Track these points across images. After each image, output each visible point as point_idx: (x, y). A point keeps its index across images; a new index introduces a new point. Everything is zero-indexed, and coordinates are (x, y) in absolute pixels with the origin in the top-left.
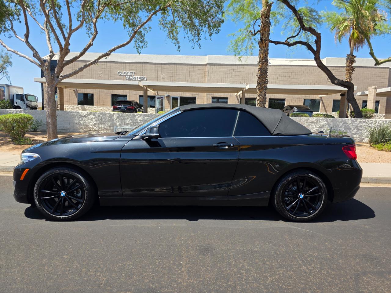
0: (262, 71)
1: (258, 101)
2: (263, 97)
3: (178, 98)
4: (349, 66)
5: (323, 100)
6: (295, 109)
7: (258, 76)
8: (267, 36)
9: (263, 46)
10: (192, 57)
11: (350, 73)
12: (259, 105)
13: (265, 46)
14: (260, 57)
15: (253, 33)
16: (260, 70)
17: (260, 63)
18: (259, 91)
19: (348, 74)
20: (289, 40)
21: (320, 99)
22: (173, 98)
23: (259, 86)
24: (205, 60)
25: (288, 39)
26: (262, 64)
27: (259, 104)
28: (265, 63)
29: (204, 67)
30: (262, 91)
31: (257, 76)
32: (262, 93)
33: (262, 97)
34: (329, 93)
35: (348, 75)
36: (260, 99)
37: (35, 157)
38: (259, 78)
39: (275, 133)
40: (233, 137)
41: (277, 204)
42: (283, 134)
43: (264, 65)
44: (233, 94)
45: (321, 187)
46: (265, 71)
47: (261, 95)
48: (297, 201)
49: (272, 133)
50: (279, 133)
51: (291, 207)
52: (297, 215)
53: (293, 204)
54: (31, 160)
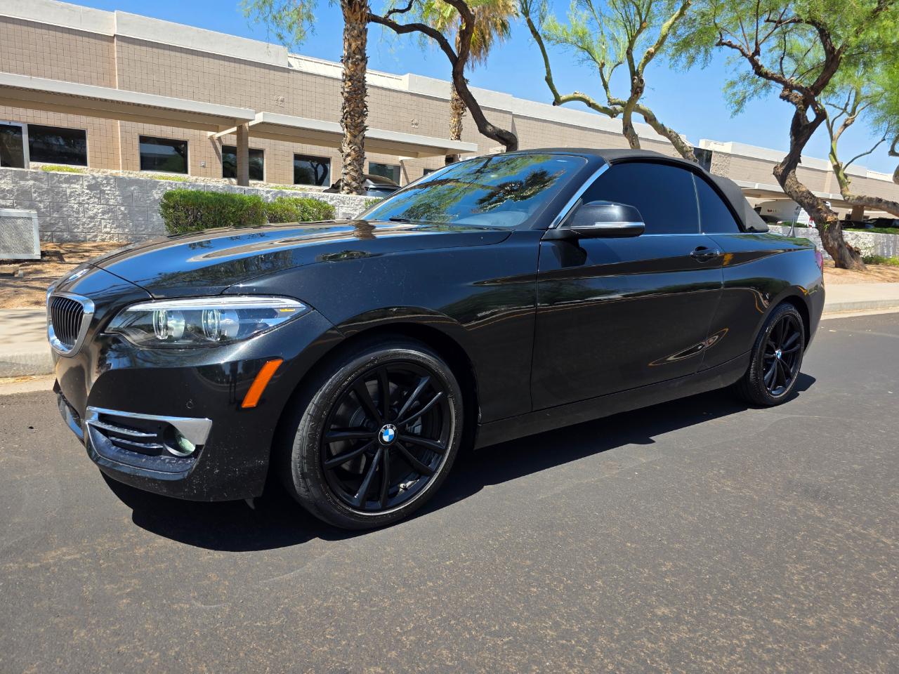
0: (356, 82)
1: (349, 158)
2: (359, 148)
3: (21, 128)
4: (456, 100)
5: (406, 167)
6: (369, 185)
7: (346, 94)
9: (356, 20)
10: (62, 7)
11: (458, 114)
12: (350, 168)
13: (361, 21)
14: (350, 45)
16: (349, 80)
17: (350, 61)
18: (350, 132)
19: (457, 116)
20: (391, 17)
21: (400, 164)
23: (349, 120)
24: (110, 23)
25: (390, 12)
26: (353, 63)
27: (350, 164)
28: (362, 64)
29: (105, 43)
30: (356, 133)
31: (342, 93)
32: (356, 139)
33: (357, 149)
34: (420, 153)
35: (456, 120)
36: (353, 153)
37: (286, 310)
38: (347, 100)
39: (748, 226)
40: (704, 234)
41: (756, 375)
42: (756, 228)
43: (359, 68)
44: (203, 132)
45: (801, 333)
46: (361, 84)
47: (355, 145)
48: (775, 365)
49: (744, 227)
50: (752, 228)
51: (768, 378)
52: (773, 392)
53: (770, 372)
54: (271, 323)
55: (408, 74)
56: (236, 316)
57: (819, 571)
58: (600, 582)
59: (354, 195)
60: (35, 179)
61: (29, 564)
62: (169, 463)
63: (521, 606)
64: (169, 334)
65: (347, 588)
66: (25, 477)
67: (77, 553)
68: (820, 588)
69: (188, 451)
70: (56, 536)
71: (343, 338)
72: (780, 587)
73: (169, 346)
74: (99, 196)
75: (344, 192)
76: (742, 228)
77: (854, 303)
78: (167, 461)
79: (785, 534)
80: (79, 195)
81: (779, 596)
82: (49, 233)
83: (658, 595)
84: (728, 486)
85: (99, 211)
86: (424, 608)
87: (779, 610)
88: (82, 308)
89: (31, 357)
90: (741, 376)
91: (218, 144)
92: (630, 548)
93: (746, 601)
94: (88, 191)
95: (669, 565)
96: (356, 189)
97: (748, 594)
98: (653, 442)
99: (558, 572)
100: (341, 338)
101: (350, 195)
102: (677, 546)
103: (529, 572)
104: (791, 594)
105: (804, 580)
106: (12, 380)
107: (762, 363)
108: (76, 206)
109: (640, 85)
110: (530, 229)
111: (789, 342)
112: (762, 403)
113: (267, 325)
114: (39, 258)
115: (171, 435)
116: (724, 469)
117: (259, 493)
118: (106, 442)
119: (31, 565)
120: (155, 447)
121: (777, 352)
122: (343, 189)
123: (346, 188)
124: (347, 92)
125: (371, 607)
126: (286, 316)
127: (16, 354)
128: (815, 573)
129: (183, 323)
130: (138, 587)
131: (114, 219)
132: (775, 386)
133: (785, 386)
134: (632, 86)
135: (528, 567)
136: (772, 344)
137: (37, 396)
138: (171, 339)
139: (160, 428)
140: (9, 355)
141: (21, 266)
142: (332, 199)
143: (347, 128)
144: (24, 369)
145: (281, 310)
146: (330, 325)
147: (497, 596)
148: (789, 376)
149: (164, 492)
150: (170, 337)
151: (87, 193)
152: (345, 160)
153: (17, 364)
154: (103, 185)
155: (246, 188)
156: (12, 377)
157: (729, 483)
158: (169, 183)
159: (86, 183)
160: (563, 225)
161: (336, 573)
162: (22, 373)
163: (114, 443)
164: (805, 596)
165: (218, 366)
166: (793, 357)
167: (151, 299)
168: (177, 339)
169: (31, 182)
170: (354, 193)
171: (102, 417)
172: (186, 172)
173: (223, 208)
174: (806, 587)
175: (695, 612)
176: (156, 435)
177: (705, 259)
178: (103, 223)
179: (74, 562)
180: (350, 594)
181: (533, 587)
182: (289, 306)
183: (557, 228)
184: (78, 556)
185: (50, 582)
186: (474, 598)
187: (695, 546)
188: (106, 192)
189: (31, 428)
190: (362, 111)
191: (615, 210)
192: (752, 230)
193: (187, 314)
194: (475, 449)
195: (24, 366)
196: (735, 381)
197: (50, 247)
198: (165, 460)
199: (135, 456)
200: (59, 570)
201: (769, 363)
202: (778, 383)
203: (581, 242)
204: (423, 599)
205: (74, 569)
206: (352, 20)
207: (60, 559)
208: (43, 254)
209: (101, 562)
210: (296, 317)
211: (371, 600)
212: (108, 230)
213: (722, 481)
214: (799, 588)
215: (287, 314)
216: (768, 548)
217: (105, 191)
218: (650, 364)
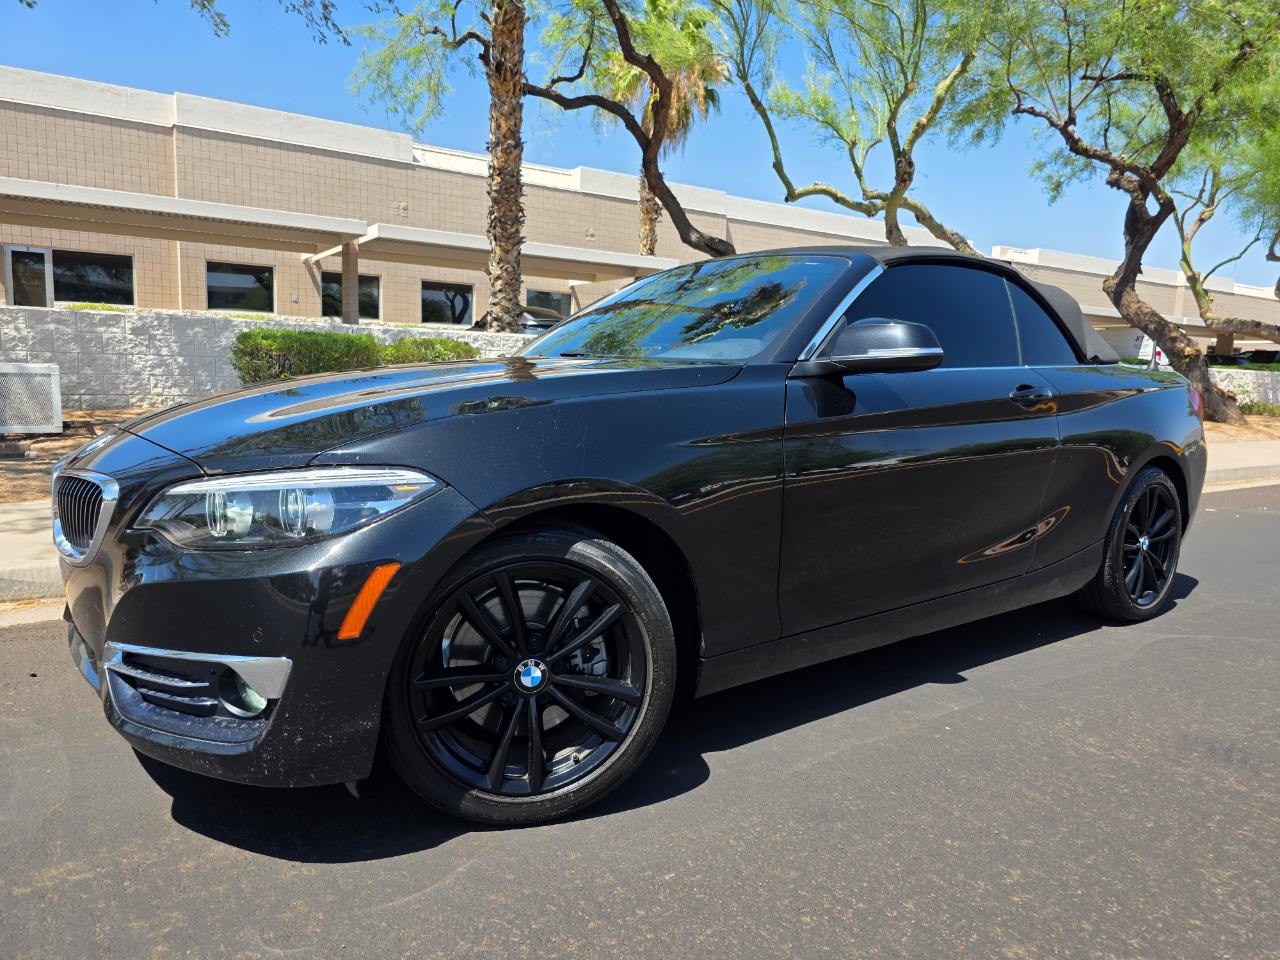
0: (507, 177)
1: (500, 282)
2: (514, 267)
3: (42, 255)
4: (648, 200)
5: (579, 295)
6: (528, 320)
7: (494, 194)
8: (517, 56)
9: (507, 92)
10: (102, 90)
11: (651, 219)
12: (500, 296)
13: (514, 93)
14: (498, 127)
15: (450, 39)
16: (498, 175)
17: (499, 149)
18: (500, 246)
19: (648, 222)
20: (554, 87)
21: (570, 291)
22: (15, 254)
23: (498, 229)
24: (168, 109)
25: (554, 82)
26: (504, 151)
27: (500, 291)
28: (515, 152)
29: (160, 137)
30: (510, 247)
31: (489, 193)
32: (509, 256)
33: (510, 269)
34: (598, 275)
35: (647, 227)
36: (505, 275)
37: (406, 488)
38: (495, 201)
39: (1090, 355)
40: (1026, 367)
41: (1113, 576)
42: (1102, 358)
43: (512, 157)
44: (294, 255)
45: (1176, 511)
46: (515, 179)
47: (508, 263)
48: (1140, 558)
49: (1085, 356)
50: (1096, 357)
51: (1130, 581)
52: (1140, 601)
53: (1133, 571)
54: (384, 507)
55: (580, 167)
56: (330, 499)
57: (1254, 878)
58: (910, 905)
59: (506, 334)
60: (58, 322)
61: (15, 888)
62: (226, 727)
63: (787, 947)
64: (229, 527)
65: (509, 922)
66: (18, 750)
67: (90, 870)
68: (1262, 908)
69: (256, 709)
70: (59, 843)
71: (492, 529)
72: (1198, 906)
73: (228, 546)
74: (147, 343)
75: (493, 330)
76: (1081, 357)
77: (1236, 470)
78: (224, 724)
79: (1191, 819)
80: (119, 342)
81: (1198, 923)
82: (77, 397)
83: (1004, 924)
84: (1091, 745)
85: (148, 364)
86: (633, 953)
87: (1200, 945)
88: (101, 492)
89: (40, 571)
90: (1091, 578)
91: (316, 271)
92: (952, 847)
93: (1146, 931)
94: (131, 337)
95: (1016, 873)
96: (509, 324)
97: (1148, 919)
98: (963, 679)
99: (843, 888)
100: (490, 529)
101: (502, 334)
102: (1025, 842)
103: (795, 890)
104: (1216, 917)
105: (1233, 895)
106: (10, 606)
107: (1121, 559)
108: (115, 358)
109: (908, 170)
110: (769, 361)
111: (1158, 525)
112: (1124, 617)
113: (377, 511)
114: (60, 430)
115: (229, 684)
116: (1081, 719)
117: (366, 774)
118: (133, 696)
119: (17, 891)
120: (208, 703)
121: (1141, 540)
122: (491, 326)
123: (495, 324)
124: (496, 191)
125: (548, 952)
126: (405, 497)
127: (18, 567)
128: (1249, 882)
129: (250, 510)
130: (181, 925)
131: (169, 374)
132: (1142, 592)
133: (1157, 592)
134: (897, 172)
135: (794, 881)
136: (1134, 528)
137: (44, 628)
138: (231, 535)
139: (214, 673)
140: (8, 569)
141: (34, 443)
142: (476, 340)
143: (495, 240)
144: (29, 589)
145: (400, 488)
146: (473, 510)
147: (749, 931)
148: (1162, 576)
149: (219, 773)
150: (230, 532)
151: (131, 340)
152: (493, 285)
153: (20, 582)
154: (153, 327)
155: (355, 327)
156: (12, 601)
157: (1092, 740)
158: (246, 322)
159: (129, 326)
160: (820, 355)
161: (492, 897)
162: (26, 596)
163: (145, 698)
164: (1239, 922)
165: (304, 576)
166: (1166, 547)
167: (203, 476)
168: (240, 536)
169: (52, 326)
170: (508, 330)
171: (129, 659)
172: (270, 308)
173: (322, 353)
174: (1237, 905)
175: (1067, 952)
176: (207, 684)
177: (1032, 403)
178: (153, 382)
179: (83, 886)
180: (514, 931)
181: (804, 914)
182: (410, 481)
183: (811, 360)
184: (89, 875)
185: (45, 919)
186: (712, 935)
187: (1053, 842)
188: (158, 337)
189: (34, 675)
190: (517, 216)
191: (897, 331)
192: (1096, 360)
193: (256, 497)
194: (698, 695)
195: (29, 584)
196: (1081, 585)
197: (78, 416)
198: (220, 723)
199: (174, 717)
200: (60, 897)
201: (1132, 557)
202: (1145, 587)
203: (847, 380)
204: (630, 939)
205: (83, 896)
206: (502, 92)
207: (64, 881)
208: (66, 425)
209: (126, 883)
210: (420, 498)
211: (549, 941)
212: (159, 390)
213: (1080, 737)
214: (1227, 907)
215: (406, 494)
216: (1168, 842)
217: (155, 335)
218: (960, 561)
